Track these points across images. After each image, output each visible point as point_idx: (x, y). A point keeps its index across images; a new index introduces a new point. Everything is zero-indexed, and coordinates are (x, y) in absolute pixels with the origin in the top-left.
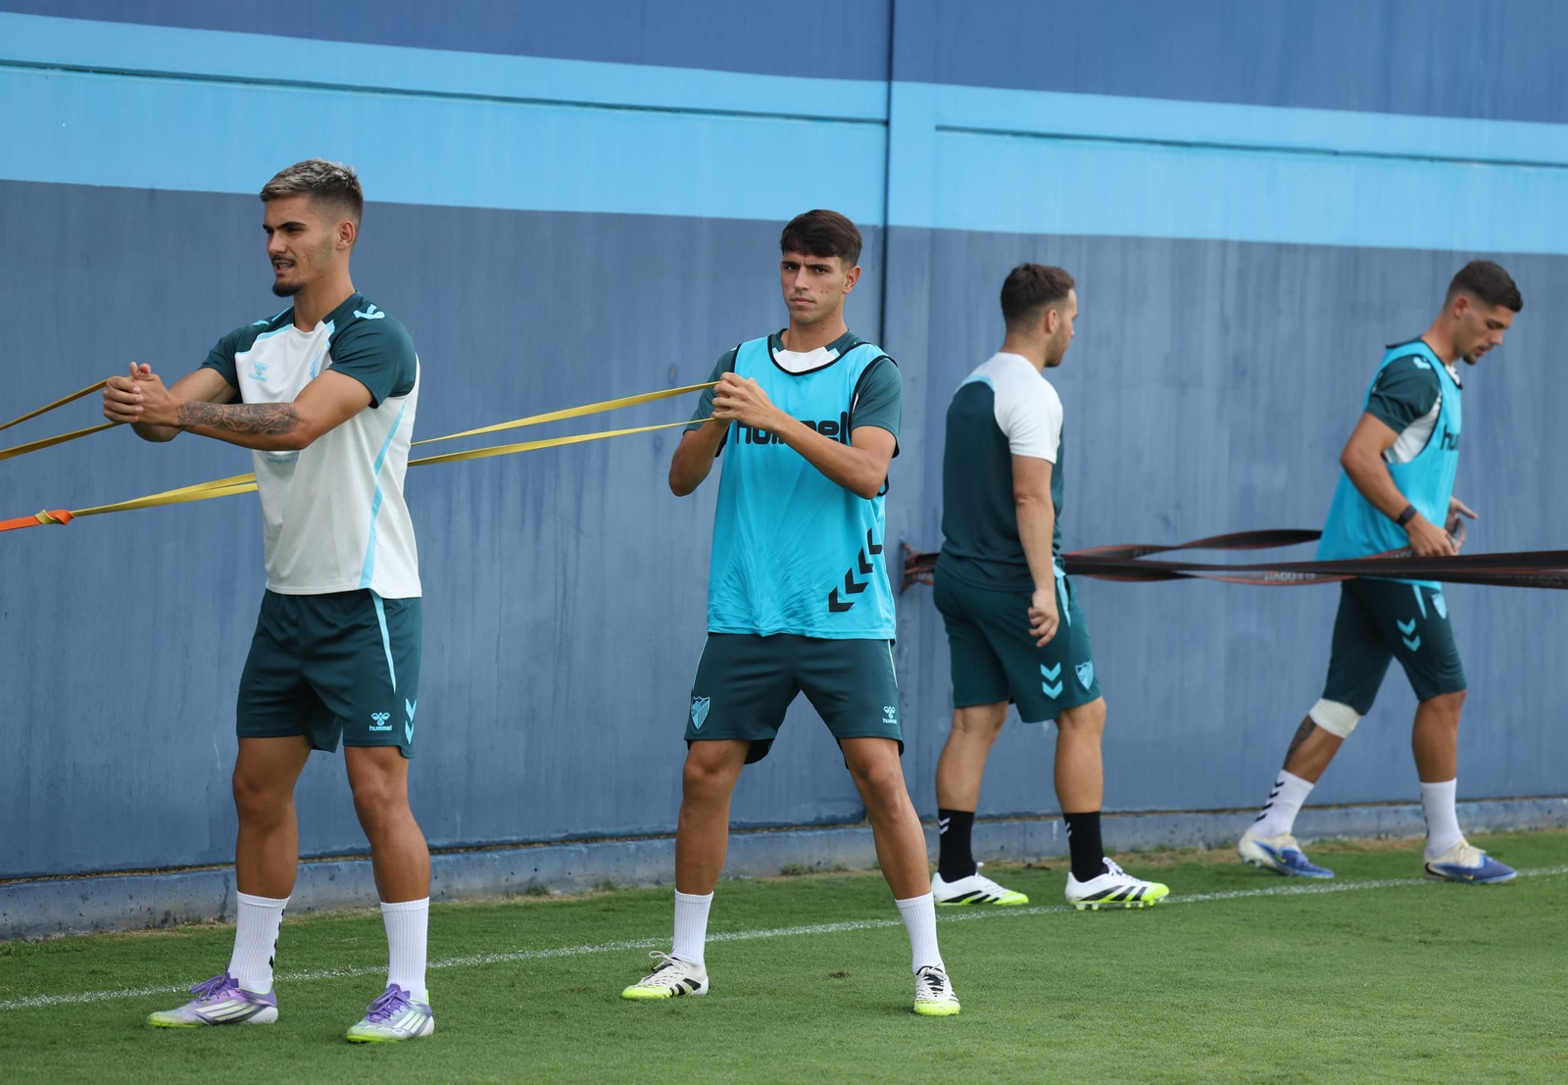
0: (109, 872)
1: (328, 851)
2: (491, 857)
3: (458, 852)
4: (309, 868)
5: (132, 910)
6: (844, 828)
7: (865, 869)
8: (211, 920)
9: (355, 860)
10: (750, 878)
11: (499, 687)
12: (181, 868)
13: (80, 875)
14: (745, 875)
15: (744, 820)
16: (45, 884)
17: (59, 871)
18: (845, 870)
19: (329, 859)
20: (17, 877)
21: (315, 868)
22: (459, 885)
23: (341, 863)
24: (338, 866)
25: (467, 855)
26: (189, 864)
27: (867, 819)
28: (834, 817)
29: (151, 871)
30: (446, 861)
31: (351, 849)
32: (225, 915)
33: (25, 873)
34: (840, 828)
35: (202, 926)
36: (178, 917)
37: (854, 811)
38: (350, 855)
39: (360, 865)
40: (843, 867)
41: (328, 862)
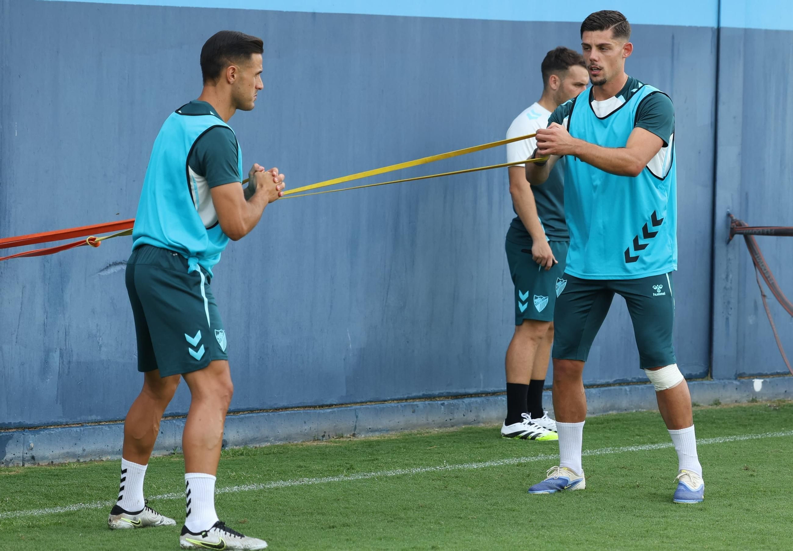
0: (292, 408)
1: (410, 396)
2: (501, 399)
3: (482, 396)
4: (401, 405)
5: (306, 430)
6: (696, 381)
7: (709, 405)
8: (349, 436)
9: (425, 401)
10: (645, 410)
11: (504, 300)
12: (330, 406)
13: (276, 409)
14: (642, 409)
15: (641, 377)
16: (259, 414)
17: (265, 407)
18: (698, 406)
19: (411, 401)
20: (243, 411)
21: (405, 405)
22: (483, 415)
23: (417, 402)
24: (417, 405)
25: (487, 398)
26: (335, 403)
27: (709, 375)
28: (690, 374)
29: (315, 407)
30: (476, 401)
31: (424, 395)
32: (355, 433)
33: (247, 408)
34: (694, 380)
35: (344, 439)
36: (330, 434)
37: (702, 371)
38: (423, 398)
39: (429, 404)
40: (697, 404)
41: (410, 402)
